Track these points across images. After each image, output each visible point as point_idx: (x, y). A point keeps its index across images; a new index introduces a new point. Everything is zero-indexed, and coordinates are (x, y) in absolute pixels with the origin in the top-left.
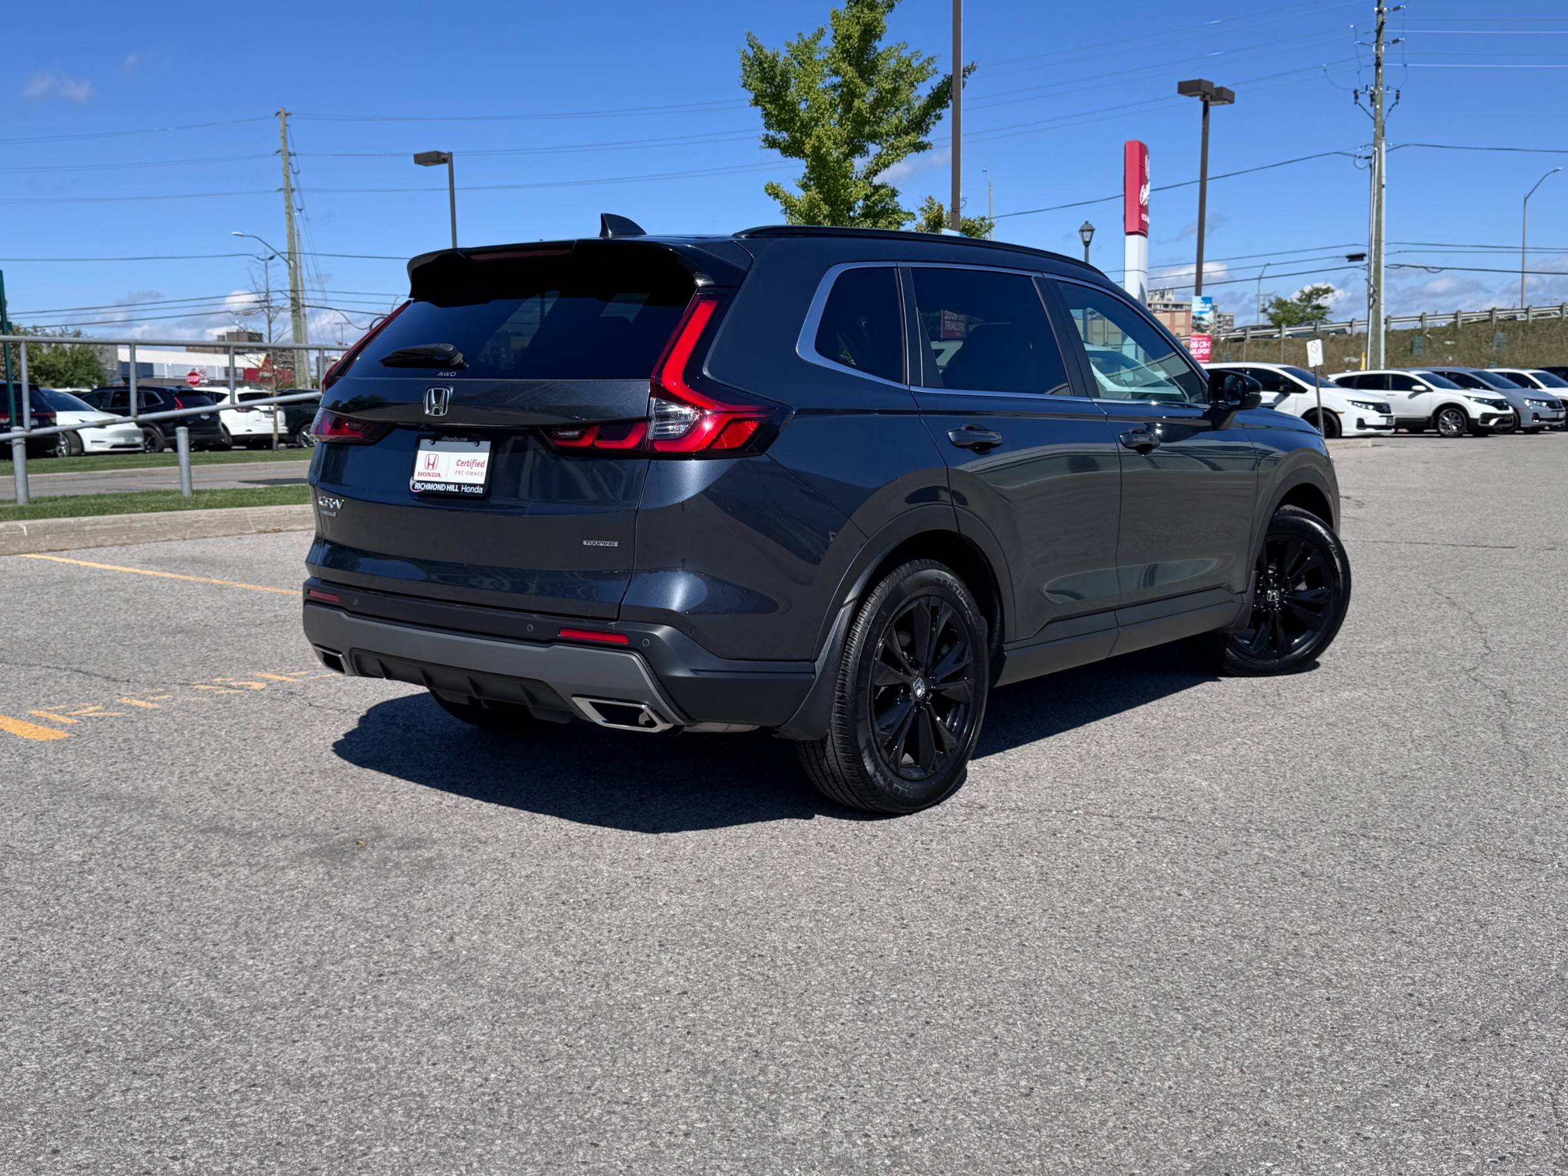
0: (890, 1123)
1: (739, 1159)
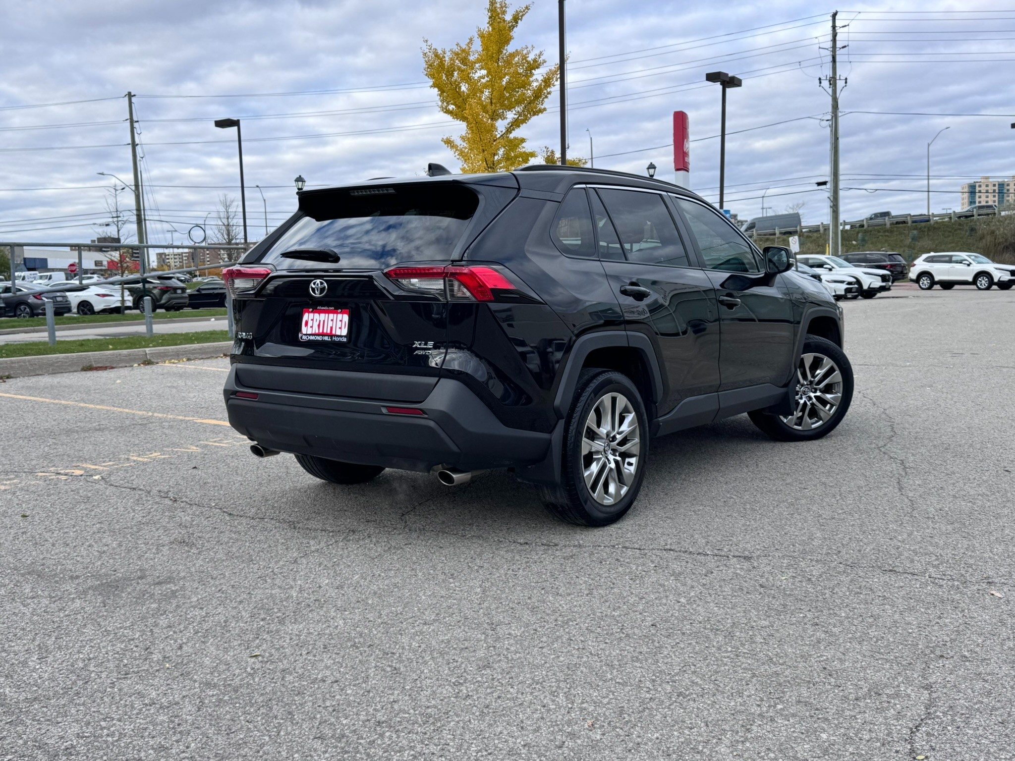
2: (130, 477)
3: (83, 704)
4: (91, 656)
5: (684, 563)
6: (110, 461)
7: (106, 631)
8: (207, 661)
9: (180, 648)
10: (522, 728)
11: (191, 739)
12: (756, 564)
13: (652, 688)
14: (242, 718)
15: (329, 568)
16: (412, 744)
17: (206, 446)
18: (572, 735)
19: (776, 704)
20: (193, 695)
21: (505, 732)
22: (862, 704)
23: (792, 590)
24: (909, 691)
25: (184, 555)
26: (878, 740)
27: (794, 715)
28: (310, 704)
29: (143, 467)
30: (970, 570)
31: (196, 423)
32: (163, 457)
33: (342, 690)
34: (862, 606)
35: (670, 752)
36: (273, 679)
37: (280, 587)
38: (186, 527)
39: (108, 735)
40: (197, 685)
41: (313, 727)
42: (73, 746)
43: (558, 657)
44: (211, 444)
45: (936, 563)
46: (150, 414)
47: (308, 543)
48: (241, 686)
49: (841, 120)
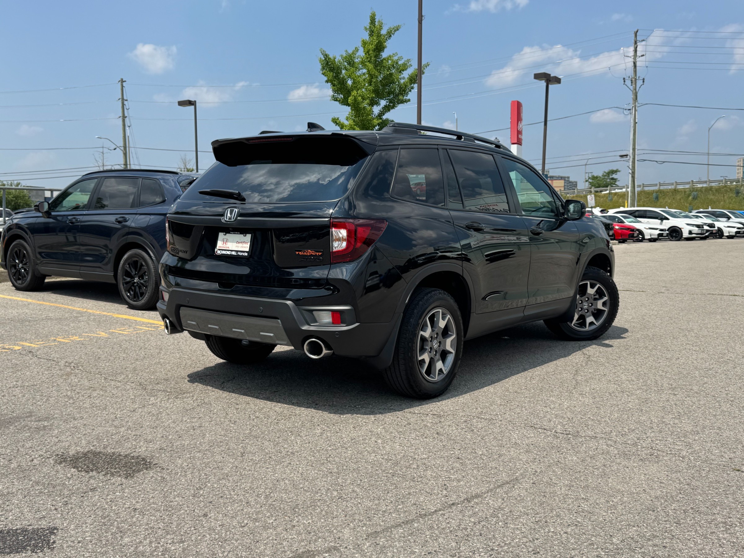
0: (173, 538)
1: (95, 552)
2: (51, 352)
6: (42, 341)
9: (32, 460)
10: (226, 515)
11: (11, 514)
12: (443, 420)
13: (324, 493)
14: (49, 503)
15: (154, 416)
16: (149, 522)
17: (113, 332)
21: (213, 517)
23: (456, 436)
25: (63, 404)
28: (97, 497)
29: (62, 346)
31: (113, 317)
32: (79, 339)
33: (123, 489)
36: (82, 481)
37: (115, 427)
40: (31, 483)
41: (93, 509)
44: (117, 331)
45: (566, 423)
46: (85, 310)
47: (149, 399)
48: (59, 485)
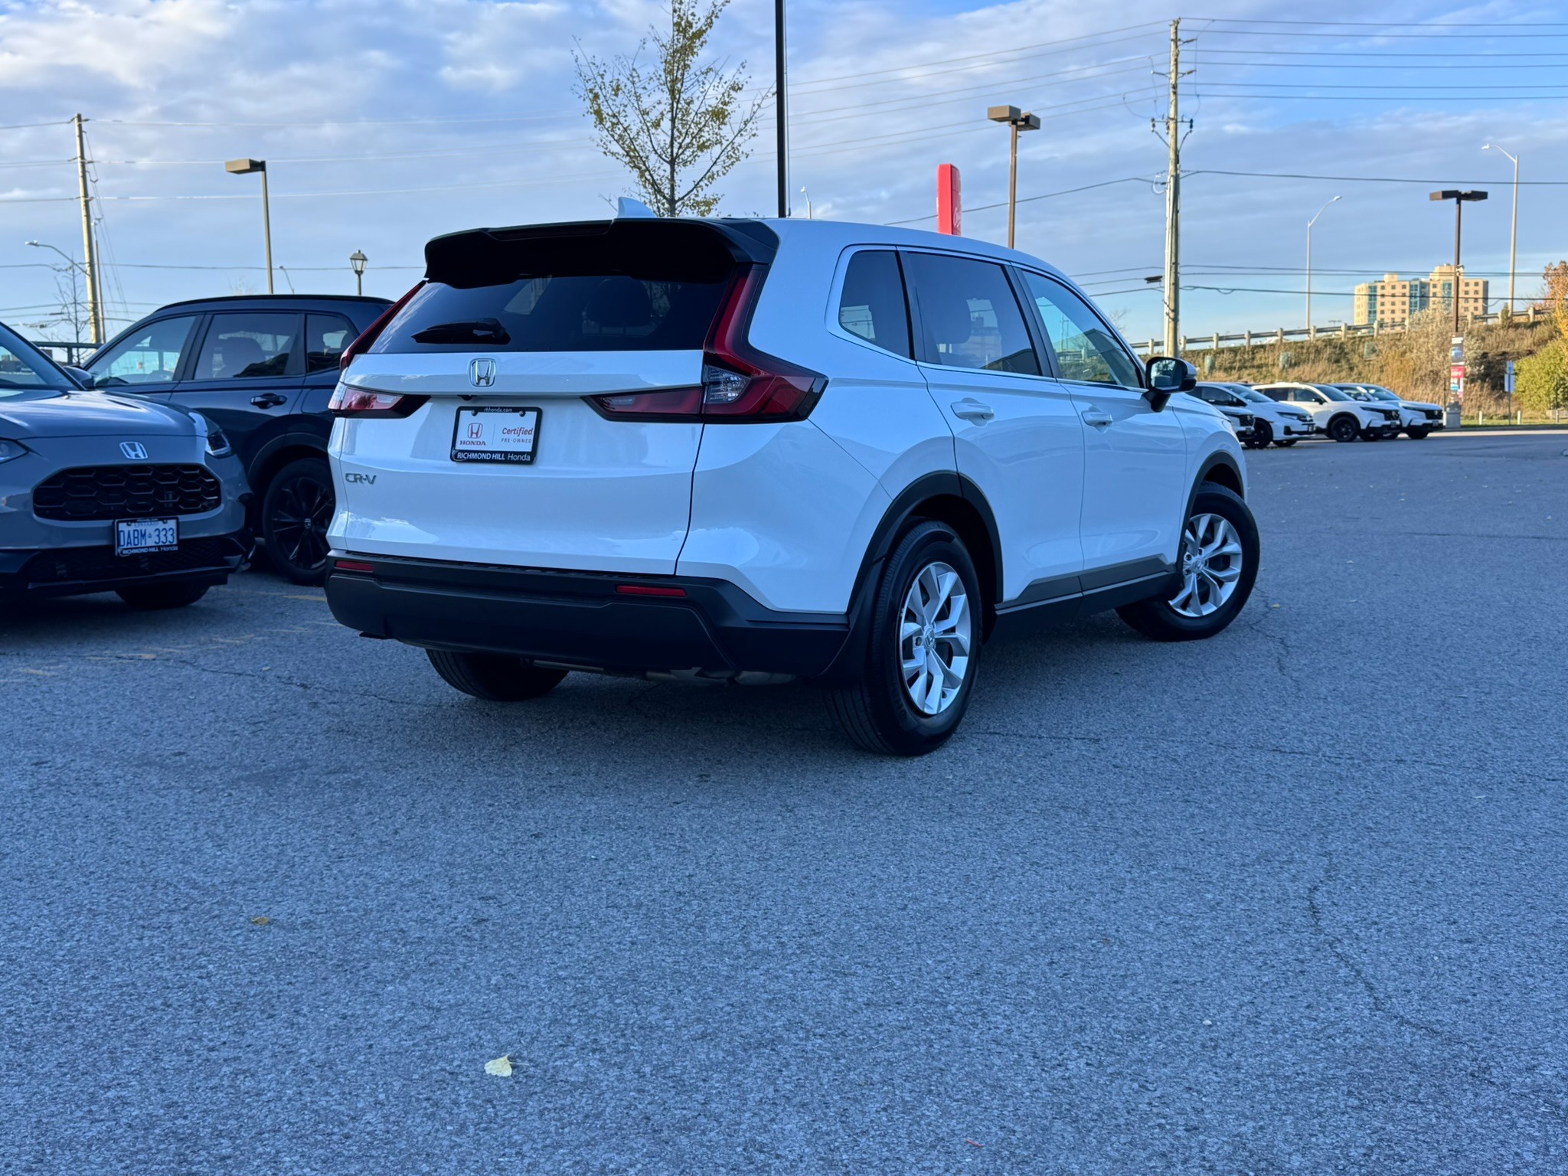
2: (227, 661)
3: (301, 885)
4: (284, 842)
5: (1015, 747)
7: (287, 818)
8: (438, 844)
12: (1105, 746)
18: (916, 900)
19: (1148, 872)
20: (439, 873)
22: (1250, 870)
23: (1153, 770)
24: (1305, 858)
25: (351, 744)
26: (1271, 898)
27: (1172, 879)
30: (1374, 749)
34: (1242, 784)
35: (1033, 911)
38: (338, 715)
39: (349, 911)
42: (310, 922)
43: (878, 834)
45: (1331, 742)
49: (1182, 182)
